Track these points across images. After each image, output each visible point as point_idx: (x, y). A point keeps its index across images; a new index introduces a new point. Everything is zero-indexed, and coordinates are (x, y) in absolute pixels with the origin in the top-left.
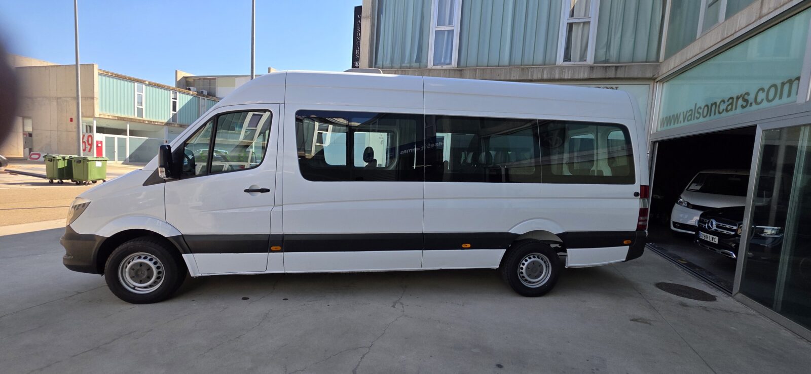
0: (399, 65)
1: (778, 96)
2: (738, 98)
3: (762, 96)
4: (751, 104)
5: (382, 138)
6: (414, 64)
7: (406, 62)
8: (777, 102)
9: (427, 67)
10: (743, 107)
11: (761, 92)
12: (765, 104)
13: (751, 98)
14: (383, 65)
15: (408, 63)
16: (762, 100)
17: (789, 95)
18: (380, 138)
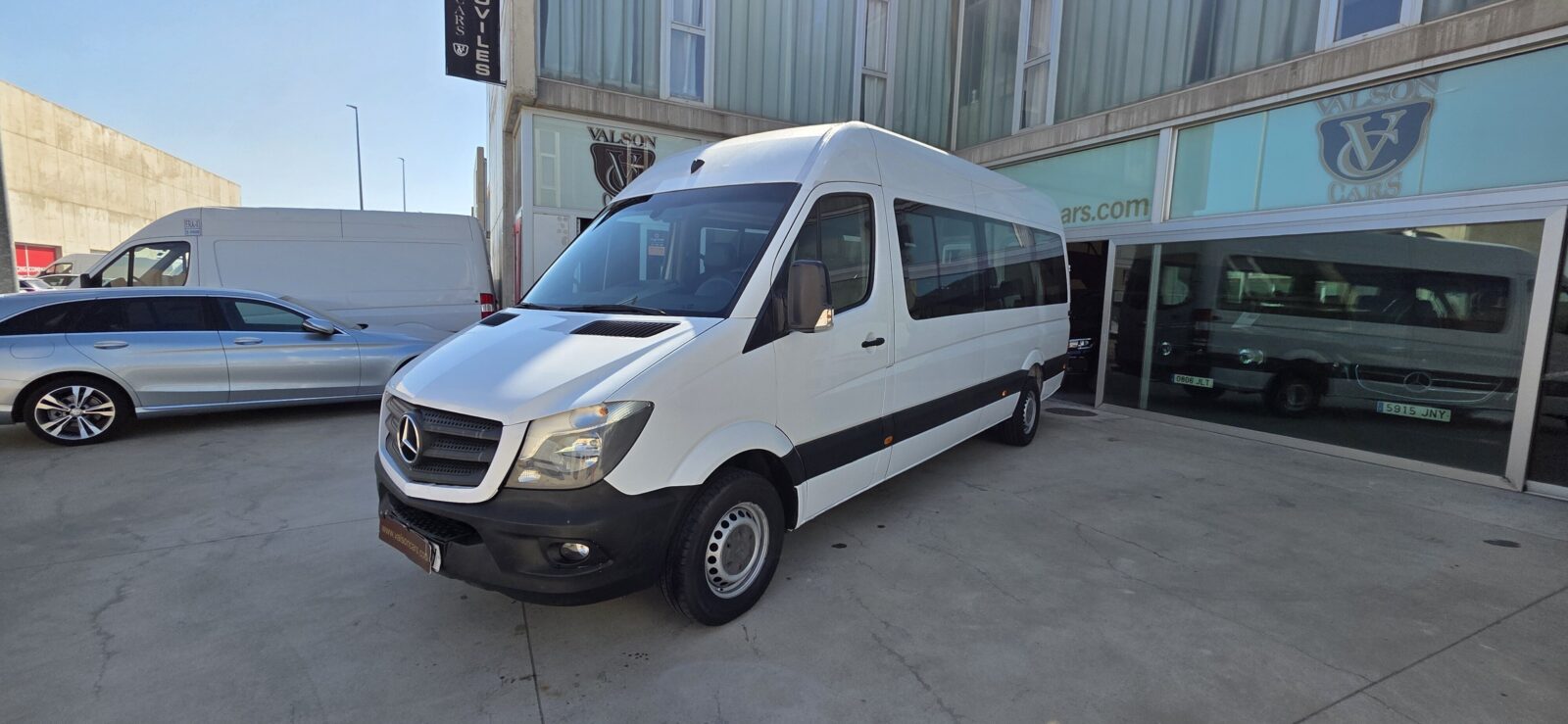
0: (600, 80)
1: (1124, 213)
2: (1076, 210)
3: (1105, 211)
4: (1093, 219)
5: (565, 232)
6: (629, 85)
7: (612, 76)
8: (1123, 218)
9: (658, 96)
10: (1082, 219)
11: (1104, 207)
12: (1110, 220)
13: (1093, 212)
14: (560, 71)
15: (616, 79)
16: (1107, 216)
17: (1136, 214)
18: (559, 231)
